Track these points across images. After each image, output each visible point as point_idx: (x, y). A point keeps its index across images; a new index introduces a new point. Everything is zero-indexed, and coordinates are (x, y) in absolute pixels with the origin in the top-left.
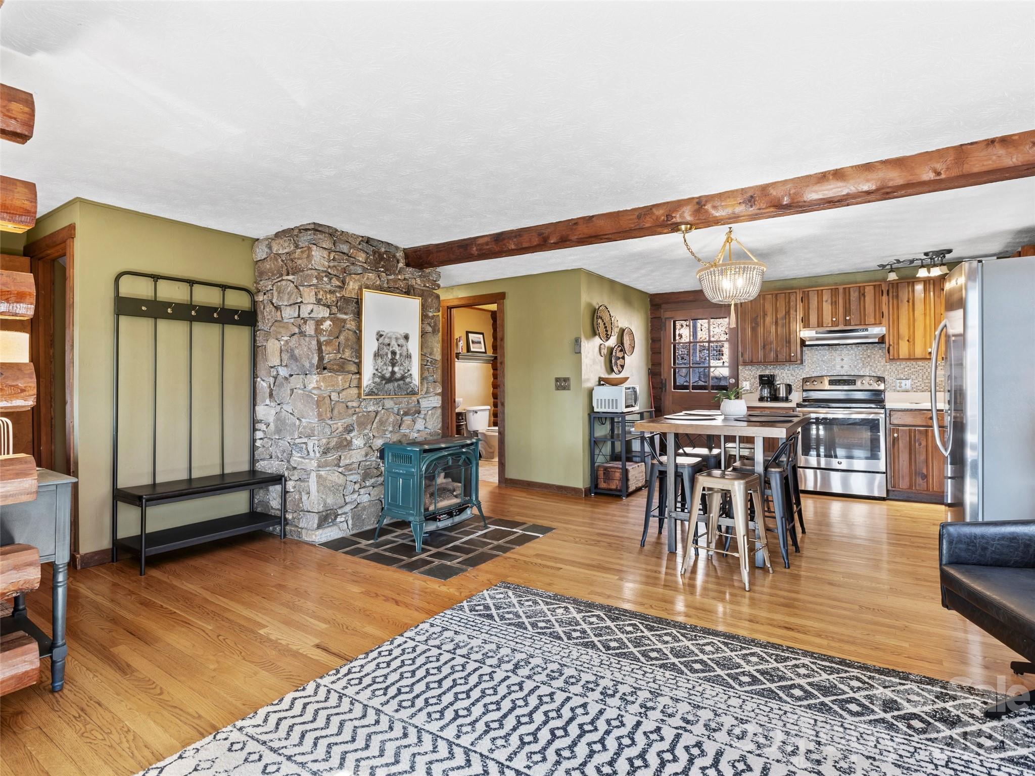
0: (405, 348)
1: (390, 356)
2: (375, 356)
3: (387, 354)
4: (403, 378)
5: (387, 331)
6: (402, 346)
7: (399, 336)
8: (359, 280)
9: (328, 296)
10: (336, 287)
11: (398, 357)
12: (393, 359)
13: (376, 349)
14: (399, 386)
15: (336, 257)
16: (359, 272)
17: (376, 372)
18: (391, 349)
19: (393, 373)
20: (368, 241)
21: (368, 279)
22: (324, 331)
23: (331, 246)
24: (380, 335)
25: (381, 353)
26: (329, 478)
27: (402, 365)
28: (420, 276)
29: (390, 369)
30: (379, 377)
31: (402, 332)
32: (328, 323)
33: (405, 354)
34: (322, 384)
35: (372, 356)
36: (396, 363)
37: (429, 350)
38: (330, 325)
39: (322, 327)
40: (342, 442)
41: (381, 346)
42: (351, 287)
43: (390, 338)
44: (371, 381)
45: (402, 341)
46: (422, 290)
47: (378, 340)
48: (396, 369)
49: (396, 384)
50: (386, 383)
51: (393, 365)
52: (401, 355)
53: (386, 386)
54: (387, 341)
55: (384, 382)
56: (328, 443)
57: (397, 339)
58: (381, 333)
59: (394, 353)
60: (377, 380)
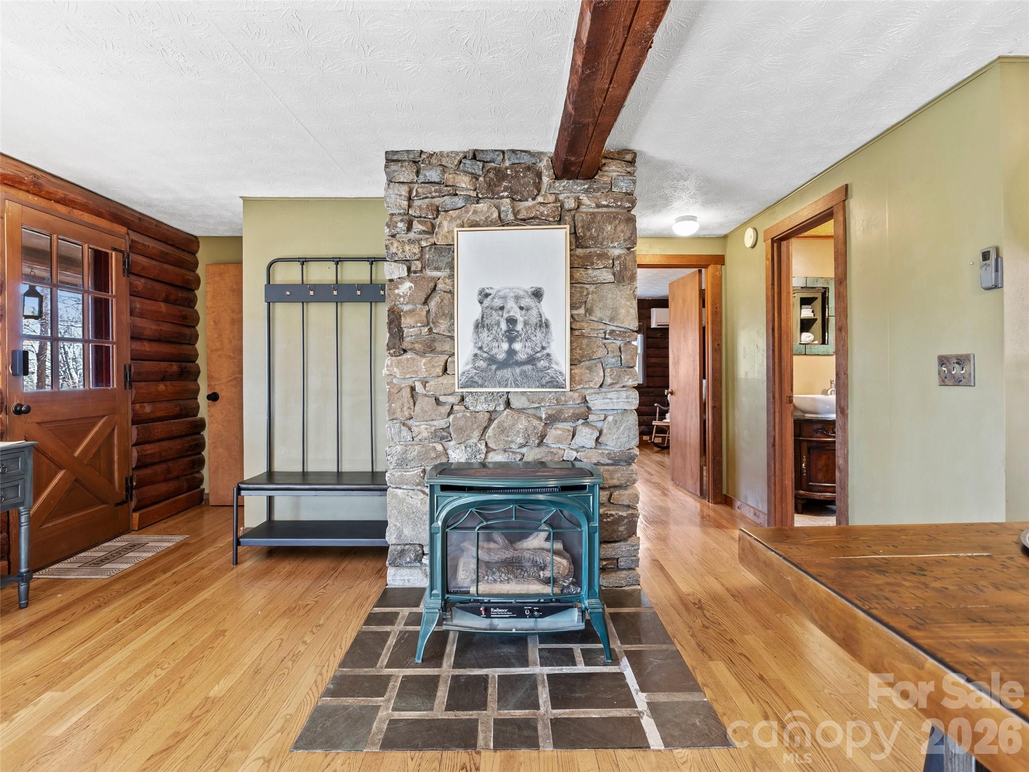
0: (534, 312)
1: (504, 326)
2: (477, 326)
3: (498, 324)
4: (531, 360)
5: (497, 287)
6: (528, 309)
7: (521, 293)
8: (459, 217)
9: (407, 248)
10: (420, 233)
11: (519, 327)
12: (509, 331)
13: (477, 315)
14: (523, 373)
15: (420, 190)
16: (460, 205)
17: (479, 352)
18: (506, 315)
19: (511, 352)
20: (475, 155)
21: (475, 212)
22: (400, 297)
23: (411, 177)
24: (484, 295)
25: (487, 322)
26: (409, 500)
27: (528, 339)
28: (586, 191)
29: (505, 346)
30: (485, 360)
31: (529, 285)
32: (408, 285)
33: (534, 320)
34: (396, 370)
35: (471, 328)
36: (516, 337)
37: (608, 313)
38: (410, 288)
39: (396, 291)
40: (427, 452)
41: (488, 311)
42: (446, 229)
43: (504, 298)
44: (470, 366)
45: (527, 301)
46: (593, 213)
47: (481, 303)
48: (517, 346)
49: (518, 370)
50: (498, 369)
51: (511, 340)
52: (526, 323)
53: (498, 373)
54: (498, 303)
55: (494, 367)
56: (405, 452)
57: (517, 298)
58: (488, 291)
59: (512, 321)
60: (482, 364)
